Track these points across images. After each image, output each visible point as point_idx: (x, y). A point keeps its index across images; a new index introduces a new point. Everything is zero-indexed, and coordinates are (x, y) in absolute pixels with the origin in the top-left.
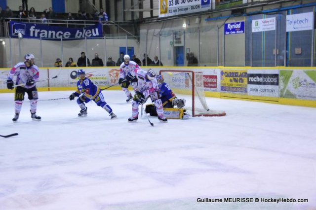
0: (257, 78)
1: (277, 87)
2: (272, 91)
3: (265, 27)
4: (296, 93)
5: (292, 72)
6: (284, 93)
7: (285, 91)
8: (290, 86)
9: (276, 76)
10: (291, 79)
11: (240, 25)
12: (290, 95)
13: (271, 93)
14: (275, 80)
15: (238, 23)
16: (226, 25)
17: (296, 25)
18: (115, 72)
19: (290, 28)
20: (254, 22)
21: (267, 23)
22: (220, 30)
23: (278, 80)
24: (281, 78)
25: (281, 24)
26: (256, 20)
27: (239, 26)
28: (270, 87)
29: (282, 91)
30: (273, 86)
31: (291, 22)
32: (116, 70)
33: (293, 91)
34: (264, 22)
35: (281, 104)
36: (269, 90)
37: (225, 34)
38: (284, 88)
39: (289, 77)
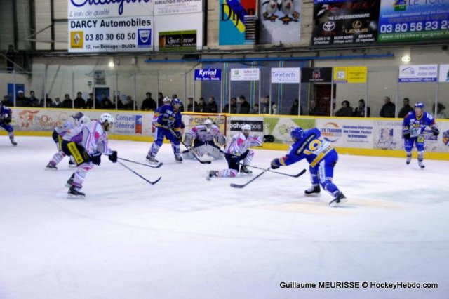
0: (238, 124)
1: (261, 133)
3: (247, 77)
4: (282, 139)
5: (278, 119)
8: (276, 132)
9: (261, 123)
11: (215, 72)
14: (259, 127)
15: (214, 70)
16: (197, 72)
17: (282, 78)
18: (28, 114)
19: (274, 80)
20: (233, 71)
21: (250, 74)
22: (188, 76)
23: (262, 127)
24: (265, 125)
25: (266, 76)
26: (237, 70)
27: (214, 73)
30: (256, 132)
31: (277, 75)
32: (29, 112)
33: (279, 137)
34: (245, 72)
37: (195, 79)
39: (274, 126)
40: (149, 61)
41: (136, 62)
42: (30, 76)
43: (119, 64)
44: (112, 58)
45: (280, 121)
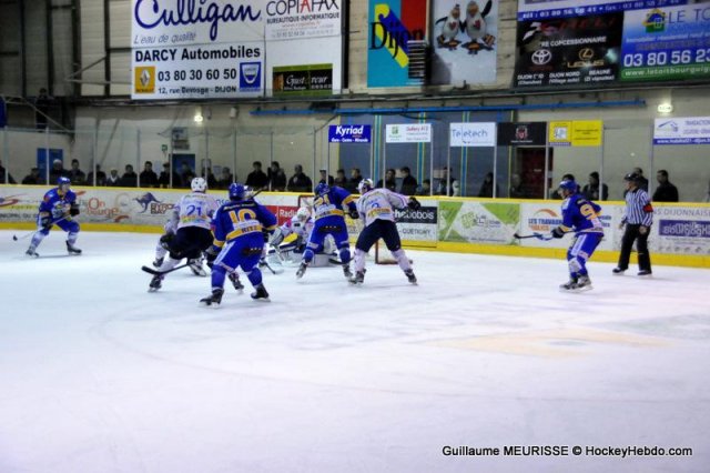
1: (434, 225)
2: (425, 232)
3: (412, 137)
4: (467, 235)
5: (461, 204)
6: (447, 235)
7: (449, 231)
8: (458, 225)
9: (433, 209)
10: (459, 215)
11: (362, 129)
12: (456, 238)
13: (423, 236)
14: (430, 216)
15: (359, 127)
16: (333, 129)
17: (467, 139)
19: (455, 141)
20: (389, 128)
21: (416, 132)
22: (318, 134)
23: (435, 216)
24: (440, 213)
25: (441, 135)
26: (395, 126)
27: (360, 131)
28: (422, 226)
29: (443, 232)
30: (426, 225)
31: (458, 134)
33: (462, 232)
34: (409, 129)
35: (442, 250)
36: (418, 232)
37: (330, 141)
38: (447, 228)
39: (456, 212)
40: (258, 112)
41: (237, 114)
42: (72, 136)
43: (209, 118)
44: (200, 108)
45: (463, 207)
